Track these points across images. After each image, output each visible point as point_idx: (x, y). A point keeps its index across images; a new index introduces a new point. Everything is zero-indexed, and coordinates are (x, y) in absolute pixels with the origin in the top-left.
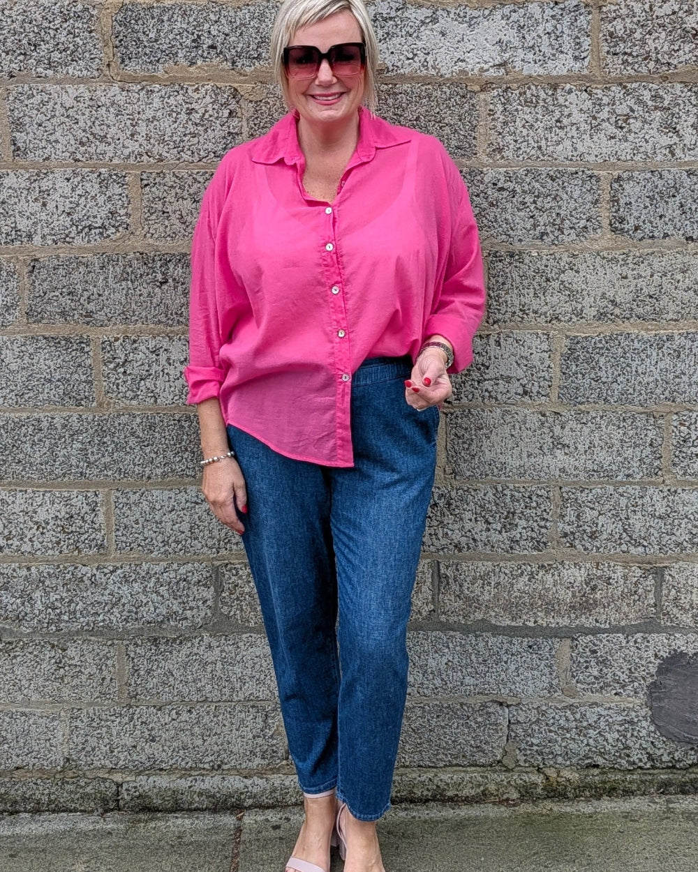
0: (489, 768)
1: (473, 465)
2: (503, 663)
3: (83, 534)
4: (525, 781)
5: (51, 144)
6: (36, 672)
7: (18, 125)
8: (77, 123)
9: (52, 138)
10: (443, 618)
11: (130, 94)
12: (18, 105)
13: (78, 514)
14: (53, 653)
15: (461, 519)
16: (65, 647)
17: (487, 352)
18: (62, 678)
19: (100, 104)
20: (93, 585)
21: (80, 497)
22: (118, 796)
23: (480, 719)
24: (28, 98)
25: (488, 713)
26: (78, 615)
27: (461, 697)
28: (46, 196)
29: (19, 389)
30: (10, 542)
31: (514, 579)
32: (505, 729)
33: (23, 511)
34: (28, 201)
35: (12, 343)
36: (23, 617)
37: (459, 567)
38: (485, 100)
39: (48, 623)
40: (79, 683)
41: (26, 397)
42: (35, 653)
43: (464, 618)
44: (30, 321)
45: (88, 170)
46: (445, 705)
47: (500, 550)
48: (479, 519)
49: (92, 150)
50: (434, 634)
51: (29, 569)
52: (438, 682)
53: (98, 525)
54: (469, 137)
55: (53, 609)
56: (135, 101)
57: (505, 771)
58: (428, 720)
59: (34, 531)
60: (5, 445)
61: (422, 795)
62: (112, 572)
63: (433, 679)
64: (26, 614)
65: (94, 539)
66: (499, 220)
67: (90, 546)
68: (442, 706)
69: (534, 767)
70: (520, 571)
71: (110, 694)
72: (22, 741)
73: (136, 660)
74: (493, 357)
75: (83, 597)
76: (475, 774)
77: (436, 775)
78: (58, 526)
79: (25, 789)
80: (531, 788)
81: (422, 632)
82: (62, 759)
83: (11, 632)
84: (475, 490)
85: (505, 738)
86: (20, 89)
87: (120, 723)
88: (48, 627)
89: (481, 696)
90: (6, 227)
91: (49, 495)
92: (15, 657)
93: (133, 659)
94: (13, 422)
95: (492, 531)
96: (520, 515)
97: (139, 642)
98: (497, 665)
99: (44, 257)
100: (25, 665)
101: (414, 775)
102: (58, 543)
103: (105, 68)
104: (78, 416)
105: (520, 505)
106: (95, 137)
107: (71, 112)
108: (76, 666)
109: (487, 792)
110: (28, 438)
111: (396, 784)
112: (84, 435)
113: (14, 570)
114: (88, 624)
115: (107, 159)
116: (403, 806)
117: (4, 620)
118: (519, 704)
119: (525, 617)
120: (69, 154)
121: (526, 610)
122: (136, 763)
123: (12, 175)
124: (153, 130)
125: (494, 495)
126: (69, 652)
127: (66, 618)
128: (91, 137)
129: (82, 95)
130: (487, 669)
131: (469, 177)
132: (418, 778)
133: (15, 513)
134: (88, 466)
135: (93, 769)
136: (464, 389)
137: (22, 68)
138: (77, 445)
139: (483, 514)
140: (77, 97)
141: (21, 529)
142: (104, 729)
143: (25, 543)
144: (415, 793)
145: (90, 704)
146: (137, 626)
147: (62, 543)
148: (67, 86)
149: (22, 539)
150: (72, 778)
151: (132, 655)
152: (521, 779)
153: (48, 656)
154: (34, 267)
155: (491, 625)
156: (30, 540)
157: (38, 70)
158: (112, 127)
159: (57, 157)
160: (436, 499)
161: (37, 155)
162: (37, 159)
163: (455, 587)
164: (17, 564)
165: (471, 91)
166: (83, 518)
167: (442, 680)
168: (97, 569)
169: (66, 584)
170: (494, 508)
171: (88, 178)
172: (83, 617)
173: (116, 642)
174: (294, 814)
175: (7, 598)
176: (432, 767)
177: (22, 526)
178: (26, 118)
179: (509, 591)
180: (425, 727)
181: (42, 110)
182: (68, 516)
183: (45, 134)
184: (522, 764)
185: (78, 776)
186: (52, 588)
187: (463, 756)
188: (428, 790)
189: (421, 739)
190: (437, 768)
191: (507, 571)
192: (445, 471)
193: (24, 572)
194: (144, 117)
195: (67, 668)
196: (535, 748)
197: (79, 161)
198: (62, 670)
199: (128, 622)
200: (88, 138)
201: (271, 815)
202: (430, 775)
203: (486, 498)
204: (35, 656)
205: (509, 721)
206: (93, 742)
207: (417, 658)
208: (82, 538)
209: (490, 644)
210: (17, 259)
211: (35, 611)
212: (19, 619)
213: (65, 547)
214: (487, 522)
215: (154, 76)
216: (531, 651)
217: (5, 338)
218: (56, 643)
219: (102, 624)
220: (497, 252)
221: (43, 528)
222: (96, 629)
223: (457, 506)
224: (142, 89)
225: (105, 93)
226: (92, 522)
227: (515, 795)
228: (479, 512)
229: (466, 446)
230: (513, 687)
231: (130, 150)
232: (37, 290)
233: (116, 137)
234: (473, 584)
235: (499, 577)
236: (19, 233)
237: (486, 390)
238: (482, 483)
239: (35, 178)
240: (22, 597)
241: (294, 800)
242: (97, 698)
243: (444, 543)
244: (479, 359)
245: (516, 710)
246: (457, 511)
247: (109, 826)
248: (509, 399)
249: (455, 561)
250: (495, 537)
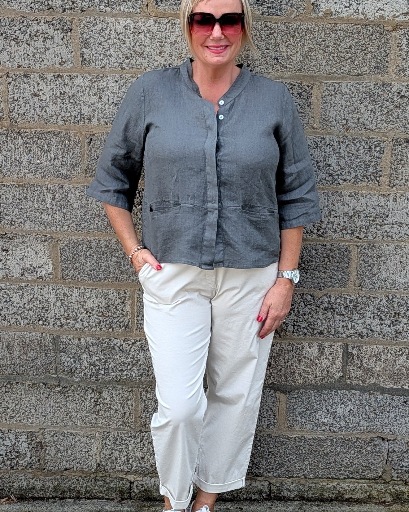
0: (373, 481)
1: (374, 281)
2: (386, 413)
3: (116, 318)
4: (397, 490)
5: (107, 57)
6: (82, 406)
7: (86, 44)
8: (125, 43)
9: (108, 53)
10: (349, 382)
11: (160, 25)
12: (86, 30)
13: (113, 305)
14: (93, 395)
15: (364, 317)
16: (101, 391)
17: (387, 206)
18: (98, 412)
19: (140, 31)
20: (121, 352)
21: (115, 294)
22: (131, 490)
23: (369, 449)
24: (93, 26)
25: (374, 445)
26: (110, 371)
27: (357, 433)
28: (101, 92)
29: (78, 220)
30: (68, 321)
31: (396, 357)
32: (385, 456)
33: (77, 301)
34: (89, 95)
35: (75, 190)
36: (75, 371)
37: (361, 348)
38: (395, 36)
39: (91, 375)
40: (109, 415)
41: (83, 226)
42: (81, 394)
43: (362, 382)
44: (87, 175)
45: (130, 75)
46: (347, 439)
47: (389, 338)
48: (376, 317)
49: (133, 62)
50: (342, 392)
51: (79, 340)
52: (343, 423)
53: (126, 312)
54: (383, 61)
55: (94, 367)
56: (164, 30)
57: (383, 483)
58: (335, 448)
59: (84, 314)
60: (67, 257)
61: (329, 497)
62: (133, 344)
63: (340, 421)
64: (77, 369)
65: (123, 321)
66: (401, 117)
67: (120, 326)
68: (345, 439)
69: (403, 481)
70: (401, 352)
71: (128, 423)
72: (70, 451)
73: (146, 402)
74: (391, 209)
75: (114, 359)
76: (364, 484)
77: (338, 484)
78: (100, 312)
79: (70, 483)
80: (400, 495)
81: (334, 390)
82: (95, 464)
83: (67, 381)
84: (374, 298)
85: (385, 462)
86: (88, 20)
87: (134, 442)
88: (90, 378)
89: (371, 434)
90: (75, 112)
91: (95, 291)
92: (68, 397)
93: (145, 401)
94: (73, 242)
95: (384, 325)
96: (403, 315)
97: (149, 390)
98: (382, 413)
99: (99, 133)
100: (75, 402)
101: (324, 484)
102: (99, 323)
103: (145, 7)
104: (116, 240)
105: (403, 309)
106: (136, 53)
107: (121, 36)
108: (107, 404)
109: (371, 496)
110: (83, 253)
111: (312, 489)
112: (119, 253)
113: (70, 340)
114: (116, 377)
115: (143, 68)
116: (316, 503)
117: (62, 372)
118: (395, 439)
119: (402, 383)
120: (118, 64)
121: (404, 378)
122: (144, 468)
123: (80, 77)
124: (174, 50)
125: (387, 301)
126: (103, 394)
127: (102, 372)
128: (133, 53)
129: (129, 25)
130: (375, 416)
131: (382, 88)
132: (327, 486)
133: (72, 302)
134: (121, 273)
135: (115, 472)
136: (371, 230)
137: (90, 6)
138: (115, 259)
139: (379, 315)
140: (125, 26)
141: (76, 313)
142: (124, 446)
143: (78, 322)
144: (324, 496)
145: (115, 429)
146: (148, 380)
147: (102, 323)
148: (119, 18)
149: (76, 319)
150: (101, 477)
151: (144, 398)
152: (394, 489)
153: (89, 397)
154: (91, 139)
155: (380, 387)
156: (81, 320)
157: (101, 7)
158: (148, 47)
159: (110, 66)
160: (348, 302)
161: (97, 64)
162: (97, 67)
163: (357, 362)
164: (72, 336)
165: (386, 30)
166: (116, 307)
167: (346, 422)
168: (124, 341)
169: (104, 350)
170: (386, 310)
171: (130, 81)
172: (114, 372)
173: (134, 389)
174: (245, 506)
175: (65, 358)
176: (336, 479)
177: (76, 311)
178: (91, 39)
179: (393, 366)
180: (333, 452)
181: (102, 34)
182: (106, 306)
183: (103, 50)
184: (395, 479)
185: (106, 476)
186: (94, 352)
187: (357, 472)
188: (333, 493)
189: (330, 460)
190: (339, 479)
191: (393, 352)
192: (355, 284)
193: (77, 342)
194: (169, 41)
195: (101, 405)
196: (404, 469)
197: (124, 69)
198: (98, 406)
199: (142, 376)
200: (131, 54)
201: (230, 506)
202: (335, 484)
203: (381, 303)
204: (81, 396)
205: (388, 451)
206: (116, 454)
207: (330, 407)
208: (115, 321)
209: (378, 400)
210: (81, 133)
211: (83, 367)
212: (72, 372)
213: (104, 326)
214: (381, 319)
215: (177, 13)
216: (405, 405)
217: (71, 186)
218: (95, 388)
219: (125, 377)
220: (398, 138)
221: (90, 313)
222: (121, 380)
223: (362, 308)
224: (169, 22)
225: (144, 24)
226: (122, 310)
227: (389, 499)
228: (376, 312)
229: (370, 268)
230: (392, 428)
231: (158, 63)
232: (93, 155)
233: (150, 54)
234: (369, 360)
235: (387, 356)
236: (82, 116)
237: (385, 231)
238: (379, 293)
239: (95, 80)
240: (74, 358)
241: (245, 497)
242: (120, 425)
243: (352, 332)
244: (382, 211)
245: (393, 443)
246: (362, 311)
247: (125, 509)
248: (400, 237)
249: (359, 344)
250: (386, 329)
